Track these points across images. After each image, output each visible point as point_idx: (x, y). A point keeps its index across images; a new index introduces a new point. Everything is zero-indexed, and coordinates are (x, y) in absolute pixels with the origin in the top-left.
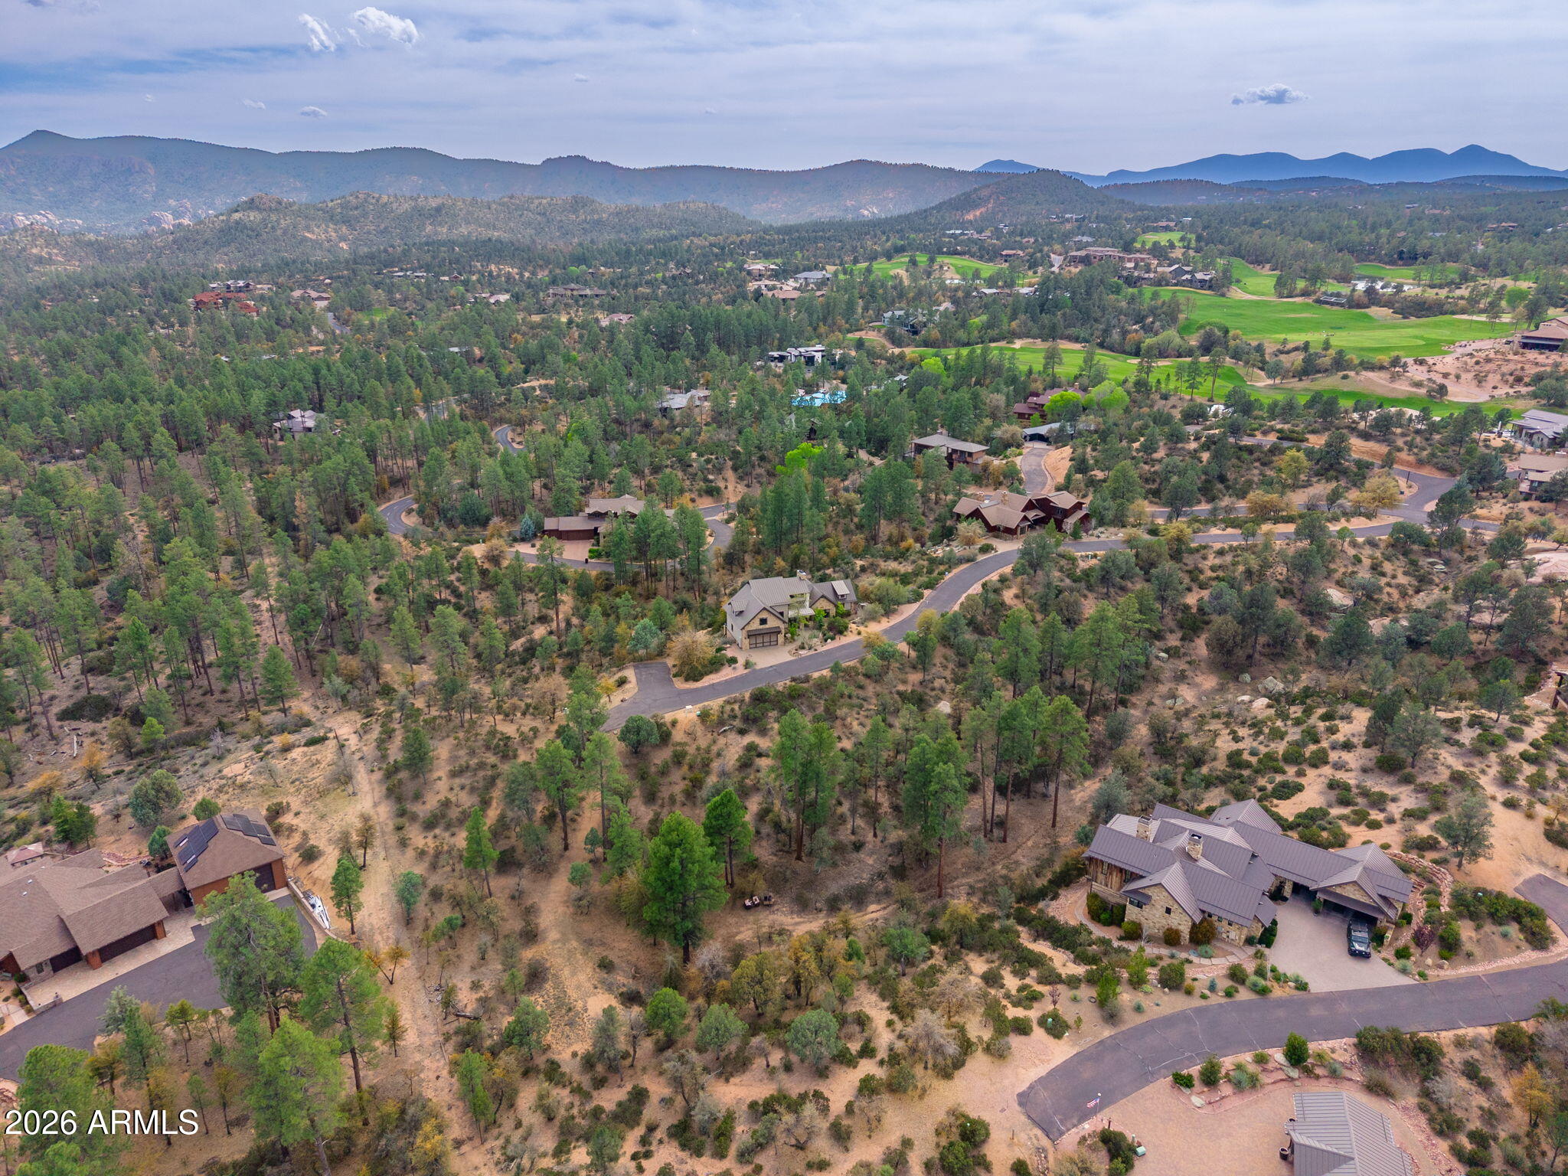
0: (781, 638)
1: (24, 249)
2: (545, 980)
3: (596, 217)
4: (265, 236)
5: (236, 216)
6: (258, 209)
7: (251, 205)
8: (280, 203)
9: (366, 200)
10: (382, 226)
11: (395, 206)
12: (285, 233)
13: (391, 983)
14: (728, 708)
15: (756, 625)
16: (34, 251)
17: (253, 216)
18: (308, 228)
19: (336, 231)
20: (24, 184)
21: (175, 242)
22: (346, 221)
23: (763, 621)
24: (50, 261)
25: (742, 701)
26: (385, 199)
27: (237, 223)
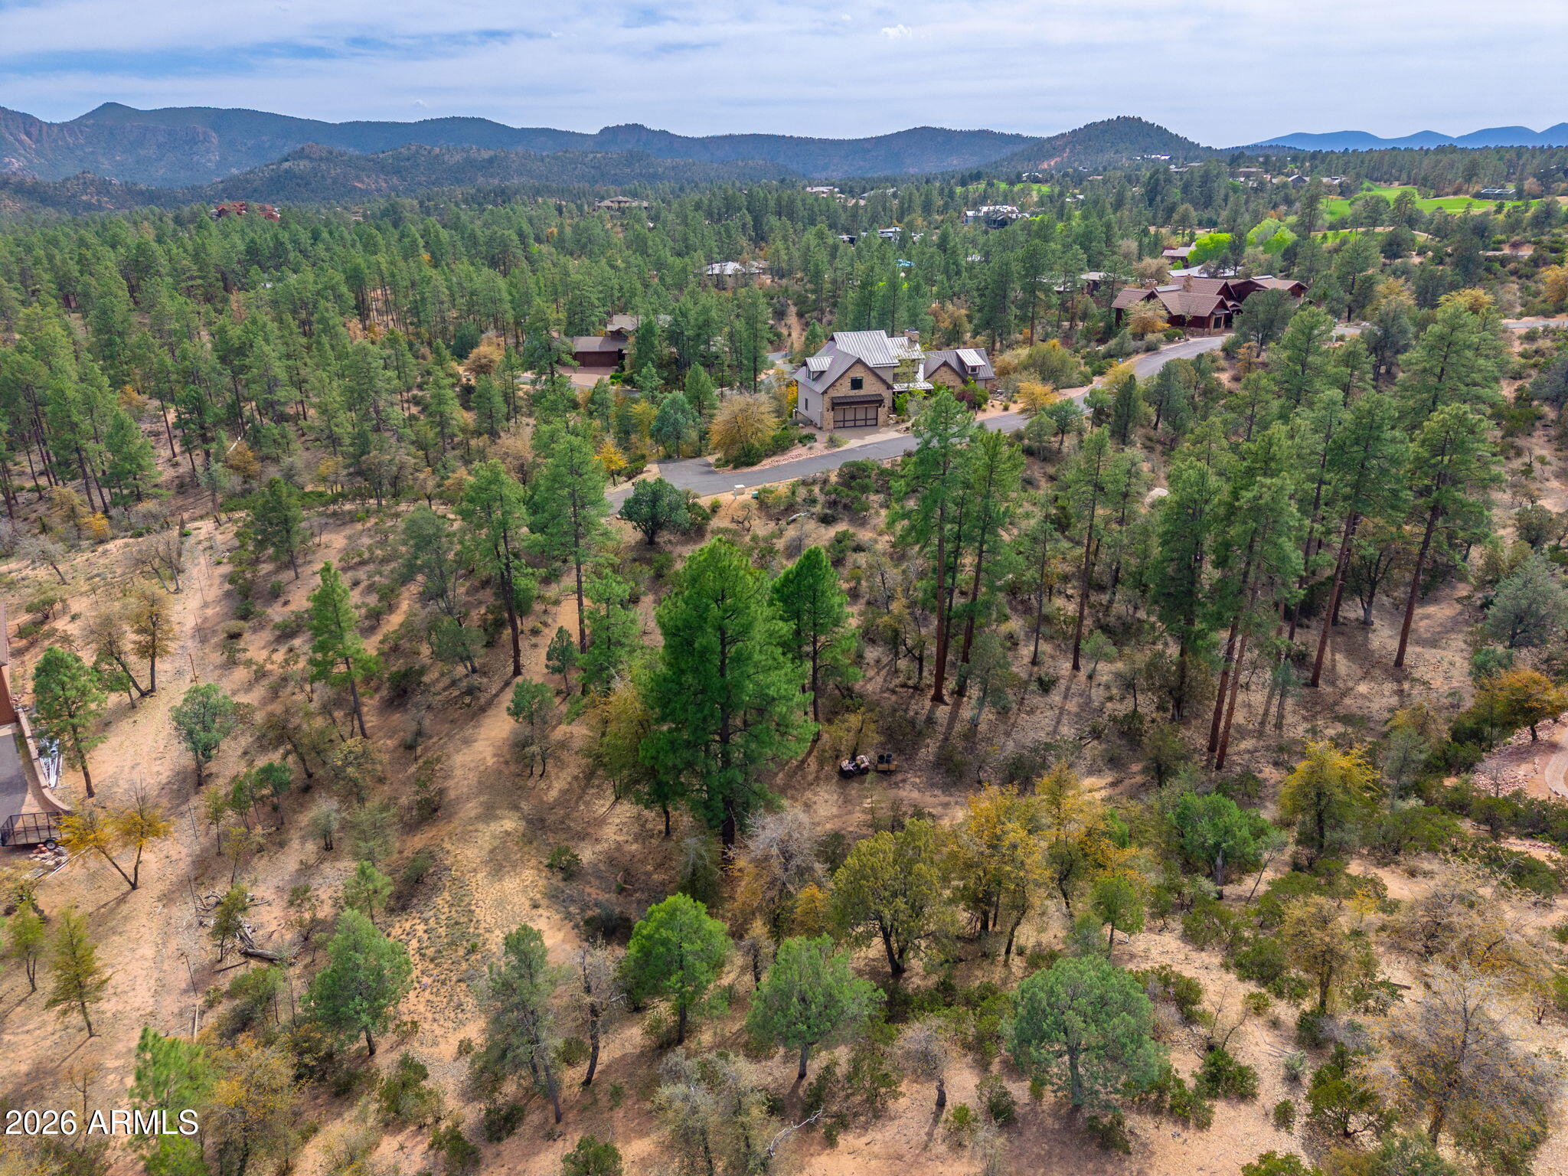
0: (883, 412)
1: (74, 196)
2: (436, 889)
3: (651, 170)
4: (313, 185)
5: (286, 165)
6: (308, 157)
7: (300, 155)
8: (331, 153)
9: (417, 152)
10: (434, 177)
11: (446, 158)
12: (335, 182)
13: (134, 886)
14: (802, 492)
15: (844, 390)
16: (84, 198)
17: (303, 165)
18: (358, 178)
19: (386, 182)
20: (92, 153)
21: (224, 190)
22: (397, 172)
23: (857, 384)
24: (100, 207)
25: (825, 482)
26: (437, 150)
27: (286, 171)
